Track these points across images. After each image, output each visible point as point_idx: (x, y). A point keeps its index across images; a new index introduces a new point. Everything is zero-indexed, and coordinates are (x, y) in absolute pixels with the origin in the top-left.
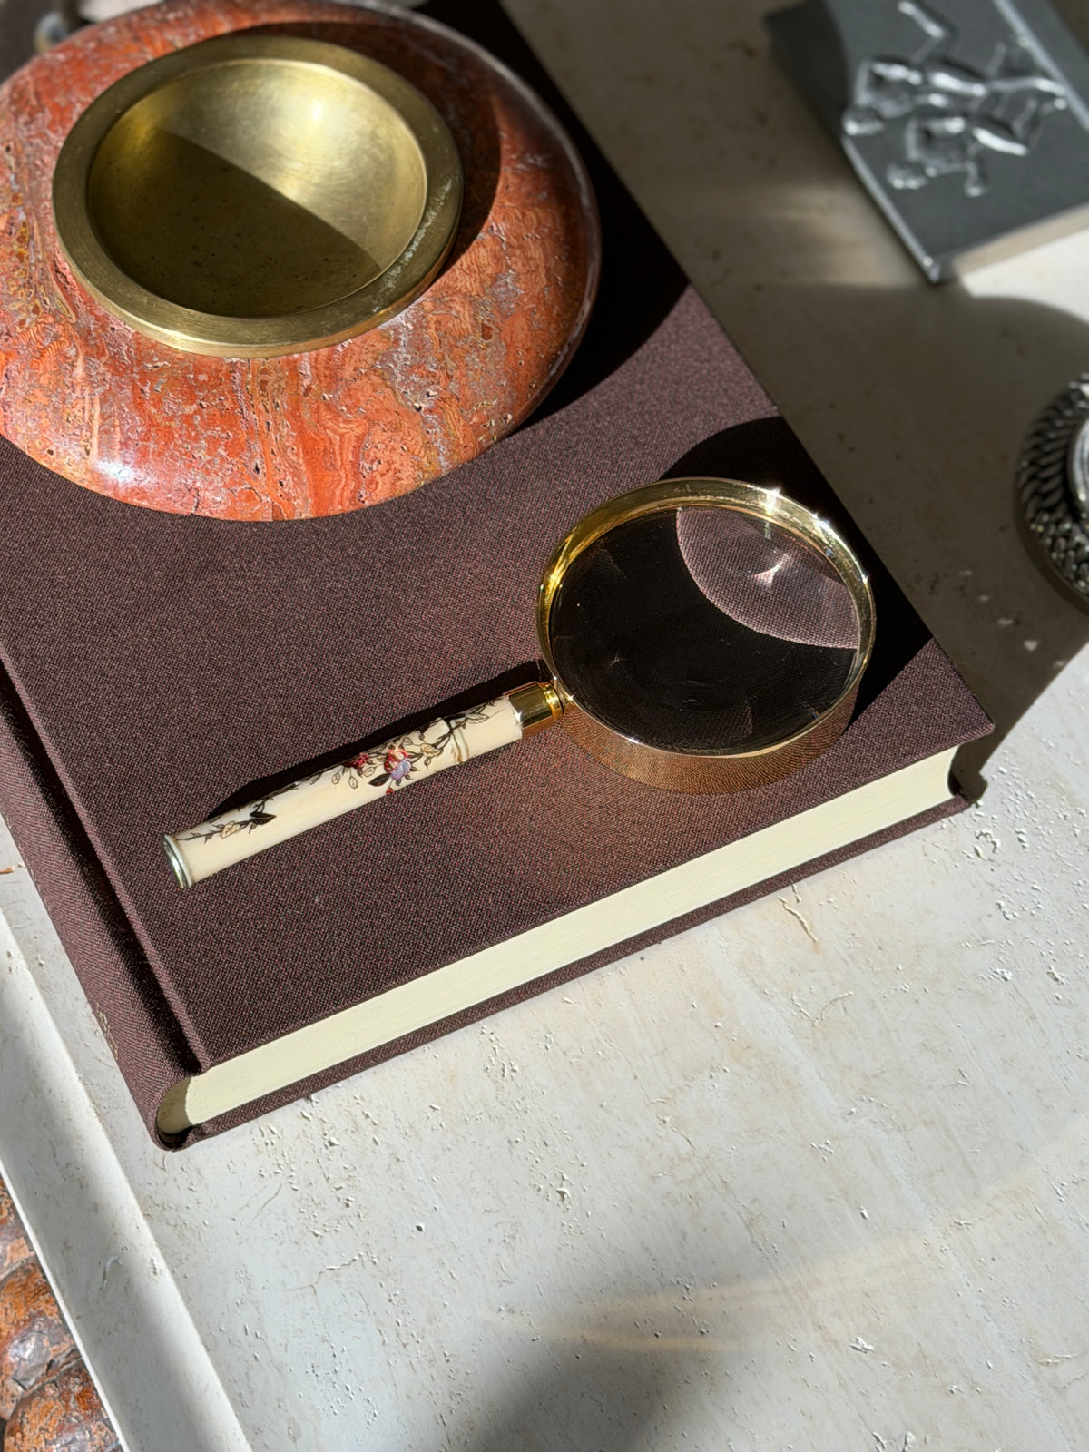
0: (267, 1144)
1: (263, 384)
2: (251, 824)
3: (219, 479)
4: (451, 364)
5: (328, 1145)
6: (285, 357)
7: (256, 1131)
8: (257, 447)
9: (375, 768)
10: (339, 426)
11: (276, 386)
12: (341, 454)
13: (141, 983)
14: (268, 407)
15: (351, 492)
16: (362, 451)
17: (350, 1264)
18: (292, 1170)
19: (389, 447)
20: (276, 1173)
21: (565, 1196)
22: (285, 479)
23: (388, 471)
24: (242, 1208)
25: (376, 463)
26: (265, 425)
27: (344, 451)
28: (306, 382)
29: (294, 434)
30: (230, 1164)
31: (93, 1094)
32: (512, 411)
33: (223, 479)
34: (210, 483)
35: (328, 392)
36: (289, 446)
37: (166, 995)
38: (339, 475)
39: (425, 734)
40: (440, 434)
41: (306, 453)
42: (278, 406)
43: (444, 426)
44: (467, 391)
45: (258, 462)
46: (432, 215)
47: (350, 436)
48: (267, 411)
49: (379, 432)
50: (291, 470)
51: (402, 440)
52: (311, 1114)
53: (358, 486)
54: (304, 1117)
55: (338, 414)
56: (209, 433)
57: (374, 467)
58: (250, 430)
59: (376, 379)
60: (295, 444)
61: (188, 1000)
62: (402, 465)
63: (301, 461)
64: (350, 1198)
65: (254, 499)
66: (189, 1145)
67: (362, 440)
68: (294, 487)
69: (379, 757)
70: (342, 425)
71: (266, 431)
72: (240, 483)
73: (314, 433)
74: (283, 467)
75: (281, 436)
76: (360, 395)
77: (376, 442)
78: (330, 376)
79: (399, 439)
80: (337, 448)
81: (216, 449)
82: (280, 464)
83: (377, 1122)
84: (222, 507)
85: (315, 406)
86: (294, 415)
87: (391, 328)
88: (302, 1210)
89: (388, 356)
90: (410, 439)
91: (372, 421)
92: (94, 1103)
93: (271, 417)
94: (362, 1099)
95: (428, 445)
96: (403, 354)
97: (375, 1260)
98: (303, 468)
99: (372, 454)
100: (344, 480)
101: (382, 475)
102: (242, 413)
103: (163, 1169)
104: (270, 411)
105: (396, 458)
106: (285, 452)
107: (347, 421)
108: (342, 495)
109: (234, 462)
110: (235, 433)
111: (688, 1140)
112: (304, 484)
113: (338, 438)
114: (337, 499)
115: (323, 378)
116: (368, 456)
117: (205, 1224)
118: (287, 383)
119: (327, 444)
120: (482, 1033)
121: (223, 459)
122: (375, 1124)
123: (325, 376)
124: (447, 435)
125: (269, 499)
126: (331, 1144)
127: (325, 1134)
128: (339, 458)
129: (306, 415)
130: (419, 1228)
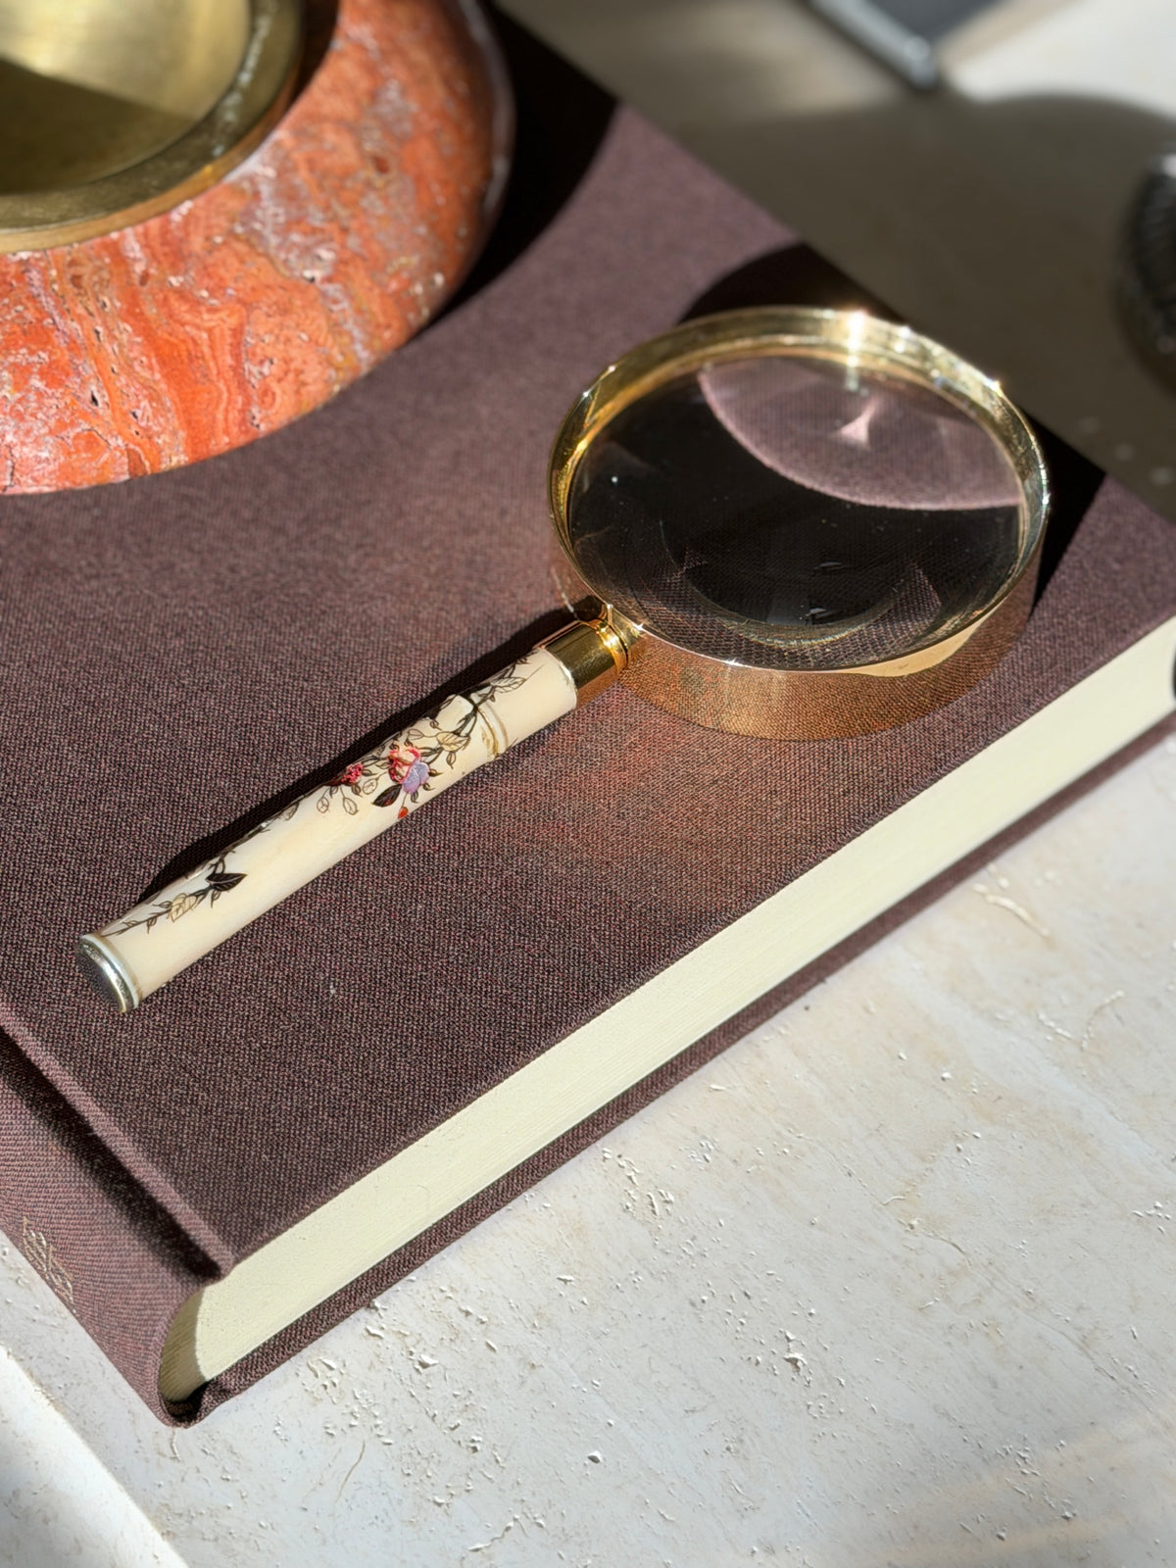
0: (325, 1387)
1: (76, 280)
2: (211, 892)
3: (40, 424)
4: (343, 213)
5: (418, 1367)
6: (98, 240)
7: (304, 1371)
8: (88, 368)
9: (377, 779)
10: (202, 319)
11: (96, 278)
12: (214, 358)
13: (93, 1164)
14: (92, 308)
15: (240, 411)
16: (243, 348)
17: (503, 1536)
18: (376, 1417)
19: (282, 339)
20: (351, 1426)
21: (799, 1364)
22: (138, 407)
23: (286, 373)
24: (314, 1490)
25: (267, 364)
26: (94, 335)
27: (218, 353)
28: (139, 268)
29: (139, 339)
30: (277, 1428)
31: (36, 1372)
32: (442, 270)
33: (46, 423)
34: (28, 433)
35: (175, 274)
36: (135, 359)
37: (136, 1175)
38: (218, 389)
39: (438, 719)
40: (350, 312)
41: (163, 363)
42: (104, 305)
43: (352, 298)
44: (375, 248)
45: (94, 388)
46: (264, 25)
47: (222, 330)
48: (91, 314)
49: (263, 318)
50: (145, 392)
51: (298, 325)
52: (382, 1329)
53: (248, 402)
54: (374, 1335)
55: (196, 304)
56: (11, 359)
57: (266, 370)
58: (73, 345)
59: (241, 248)
60: (143, 354)
61: (176, 1176)
62: (305, 362)
63: (158, 376)
64: (476, 1438)
65: (98, 444)
66: (208, 1411)
67: (242, 332)
68: (155, 416)
69: (380, 763)
70: (206, 316)
71: (96, 342)
72: (73, 424)
73: (170, 334)
74: (133, 390)
75: (120, 345)
76: (222, 271)
77: (261, 332)
78: (171, 252)
79: (293, 324)
80: (206, 350)
81: (26, 382)
82: (127, 385)
83: (485, 1319)
84: (51, 467)
85: (161, 296)
86: (132, 312)
87: (243, 178)
88: (406, 1472)
89: (248, 216)
90: (308, 322)
91: (247, 305)
92: (41, 1385)
93: (99, 321)
94: (452, 1289)
95: (336, 328)
96: (271, 211)
97: (541, 1521)
98: (163, 386)
99: (258, 351)
100: (225, 396)
101: (280, 380)
102: (54, 323)
103: (174, 1458)
104: (95, 313)
105: (294, 353)
106: (131, 367)
107: (212, 310)
108: (226, 420)
109: (58, 395)
110: (51, 354)
111: (954, 1245)
112: (169, 411)
113: (205, 335)
114: (220, 425)
115: (162, 258)
116: (254, 354)
117: (261, 1526)
118: (111, 273)
119: (191, 347)
120: (605, 1159)
121: (40, 394)
122: (482, 1323)
123: (165, 255)
124: (359, 311)
125: (120, 442)
126: (424, 1365)
127: (411, 1353)
128: (212, 364)
129: (151, 311)
130: (594, 1459)
